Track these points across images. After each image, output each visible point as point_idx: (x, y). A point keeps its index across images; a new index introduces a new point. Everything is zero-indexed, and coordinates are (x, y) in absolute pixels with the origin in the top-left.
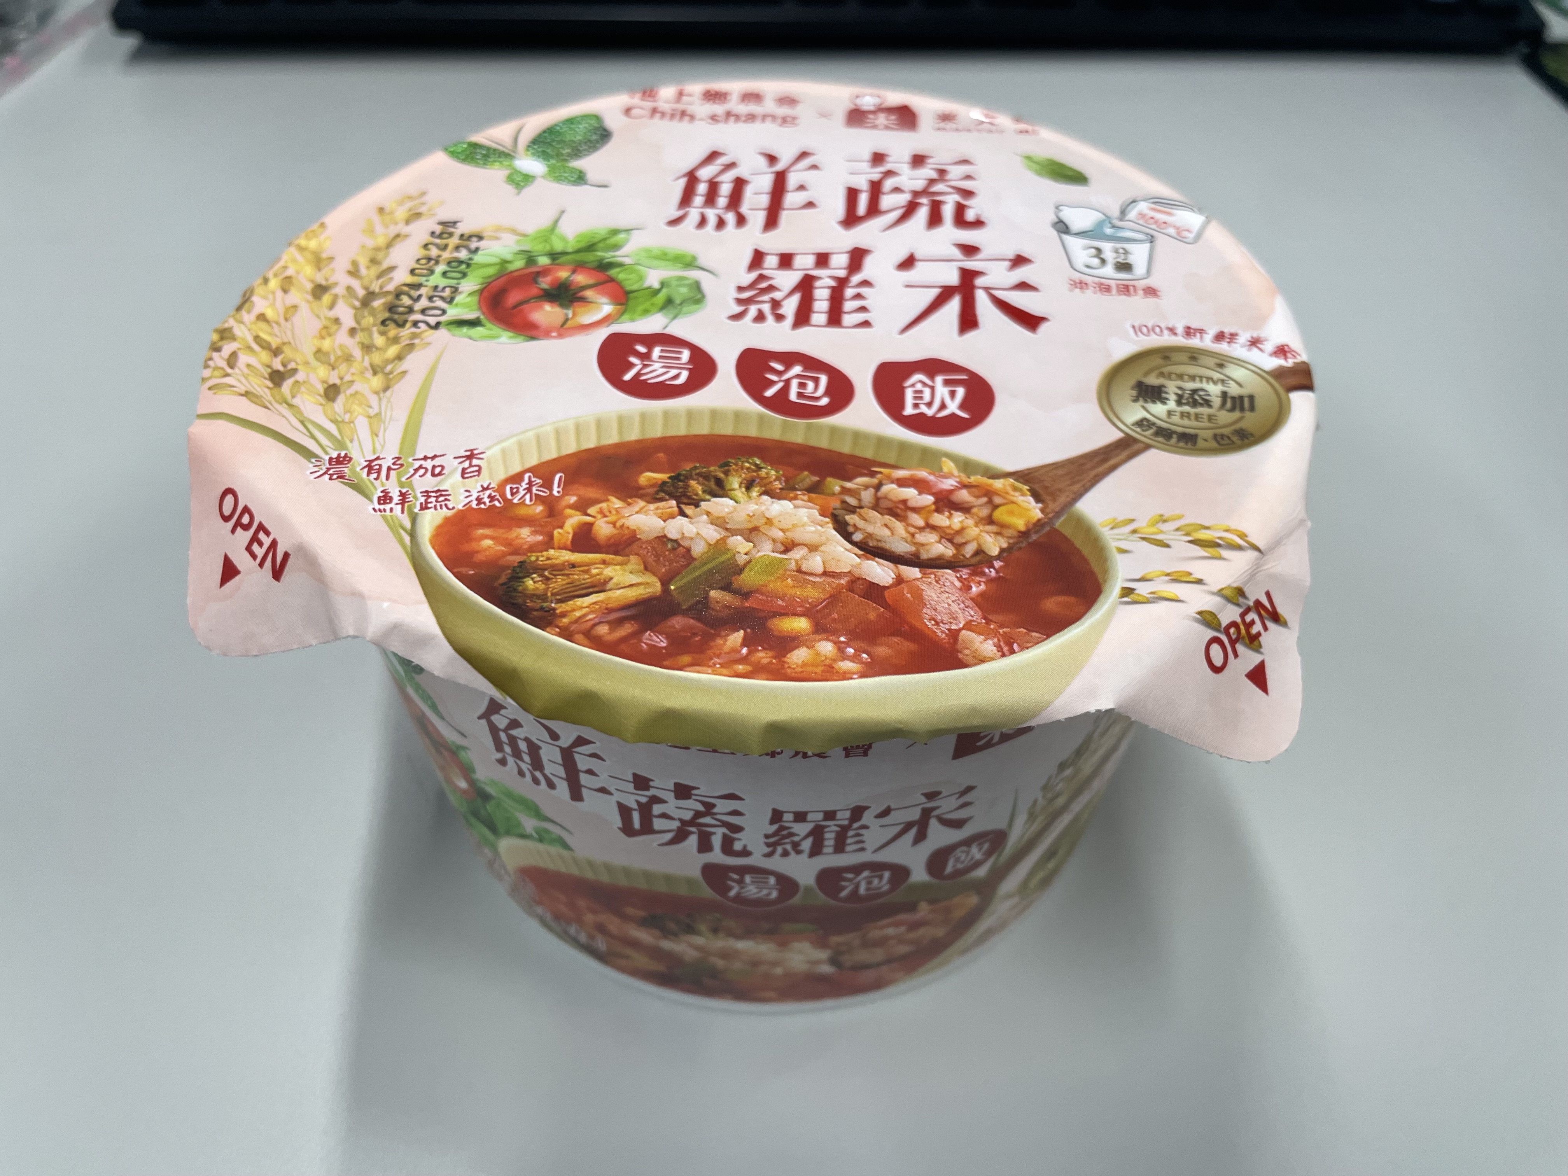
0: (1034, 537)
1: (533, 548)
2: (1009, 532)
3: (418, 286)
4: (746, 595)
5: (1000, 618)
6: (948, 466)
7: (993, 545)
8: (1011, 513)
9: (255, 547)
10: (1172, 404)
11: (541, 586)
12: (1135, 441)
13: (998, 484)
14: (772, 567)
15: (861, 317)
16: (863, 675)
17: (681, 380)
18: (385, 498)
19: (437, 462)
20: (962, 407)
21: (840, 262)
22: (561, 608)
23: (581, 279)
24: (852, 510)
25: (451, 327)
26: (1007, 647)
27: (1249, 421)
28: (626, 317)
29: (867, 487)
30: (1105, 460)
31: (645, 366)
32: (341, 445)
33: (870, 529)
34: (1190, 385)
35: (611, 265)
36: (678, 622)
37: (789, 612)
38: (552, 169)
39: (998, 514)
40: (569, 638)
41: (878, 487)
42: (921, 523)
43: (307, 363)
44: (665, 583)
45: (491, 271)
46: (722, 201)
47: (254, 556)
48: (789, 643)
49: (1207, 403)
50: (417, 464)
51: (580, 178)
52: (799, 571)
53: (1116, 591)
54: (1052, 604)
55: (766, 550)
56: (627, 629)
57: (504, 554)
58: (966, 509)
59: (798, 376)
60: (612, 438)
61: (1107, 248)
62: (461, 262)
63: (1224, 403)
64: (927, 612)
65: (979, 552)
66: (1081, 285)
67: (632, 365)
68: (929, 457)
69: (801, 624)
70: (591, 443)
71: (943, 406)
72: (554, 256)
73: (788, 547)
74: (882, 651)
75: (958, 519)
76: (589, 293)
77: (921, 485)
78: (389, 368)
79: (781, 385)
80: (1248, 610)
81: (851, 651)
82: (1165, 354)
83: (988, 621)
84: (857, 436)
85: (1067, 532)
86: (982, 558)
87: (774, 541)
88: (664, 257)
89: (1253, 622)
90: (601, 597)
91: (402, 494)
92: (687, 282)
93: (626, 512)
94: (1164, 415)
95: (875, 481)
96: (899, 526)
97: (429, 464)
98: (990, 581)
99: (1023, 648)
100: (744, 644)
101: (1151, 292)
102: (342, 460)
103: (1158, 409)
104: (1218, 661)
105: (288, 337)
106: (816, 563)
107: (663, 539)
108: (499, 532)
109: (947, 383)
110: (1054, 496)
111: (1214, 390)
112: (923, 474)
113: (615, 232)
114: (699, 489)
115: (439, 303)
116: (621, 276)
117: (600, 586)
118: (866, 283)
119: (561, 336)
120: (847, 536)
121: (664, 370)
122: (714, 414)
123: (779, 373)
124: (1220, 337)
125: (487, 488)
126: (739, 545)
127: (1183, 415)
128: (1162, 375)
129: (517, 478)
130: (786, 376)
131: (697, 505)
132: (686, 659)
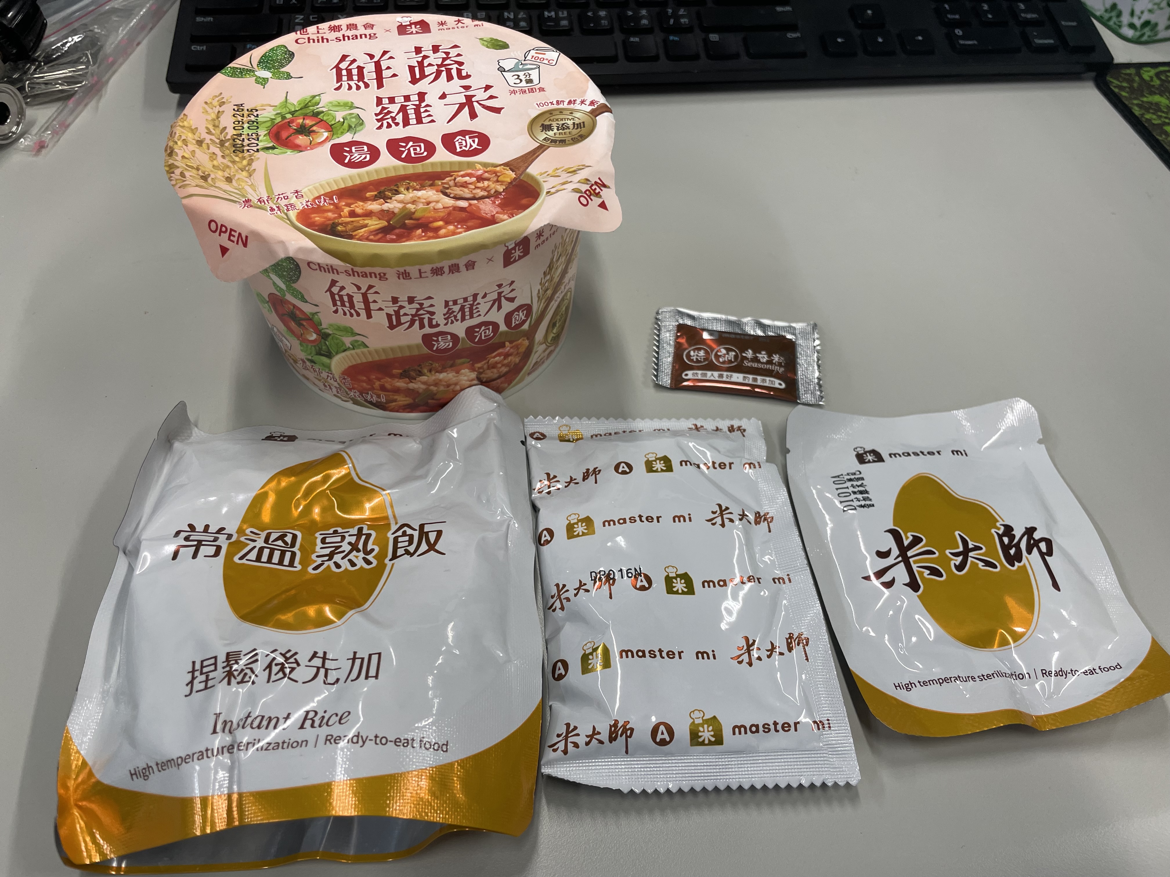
0: (514, 183)
1: (335, 218)
2: (505, 183)
3: (241, 135)
4: (418, 219)
5: (507, 209)
6: (478, 166)
7: (501, 188)
8: (504, 177)
9: (232, 238)
10: (555, 131)
11: (344, 229)
12: (544, 145)
13: (498, 169)
14: (424, 210)
15: (430, 119)
16: (465, 231)
17: (368, 158)
18: (272, 209)
19: (284, 195)
20: (478, 145)
21: (415, 98)
22: (354, 234)
23: (308, 122)
24: (448, 188)
25: (265, 150)
26: (511, 215)
27: (584, 131)
28: (335, 137)
29: (450, 180)
30: (534, 154)
31: (351, 156)
32: (244, 196)
33: (456, 192)
34: (561, 122)
35: (319, 113)
36: (397, 231)
37: (436, 220)
38: (274, 74)
39: (500, 179)
40: (361, 240)
41: (455, 179)
42: (474, 187)
43: (212, 171)
44: (388, 222)
45: (269, 124)
46: (355, 78)
47: (233, 242)
48: (439, 228)
49: (568, 128)
50: (277, 197)
51: (289, 76)
52: (434, 209)
53: (545, 193)
54: (524, 201)
55: (421, 206)
56: (380, 236)
57: (325, 221)
58: (488, 179)
59: (412, 146)
60: (350, 184)
61: (521, 74)
62: (253, 122)
63: (574, 127)
64: (482, 212)
65: (496, 191)
66: (514, 92)
67: (347, 156)
68: (470, 165)
69: (441, 223)
70: (343, 186)
71: (471, 146)
72: (292, 113)
73: (428, 203)
74: (470, 224)
75: (486, 183)
76: (314, 128)
77: (470, 175)
78: (247, 168)
79: (407, 151)
80: (592, 185)
81: (459, 226)
82: (550, 112)
83: (504, 210)
84: (442, 164)
85: (525, 180)
86: (497, 193)
87: (423, 203)
88: (339, 105)
89: (595, 189)
90: (366, 229)
91: (278, 207)
92: (353, 116)
93: (366, 205)
94: (553, 135)
95: (453, 178)
96: (466, 190)
97: (282, 196)
98: (501, 199)
99: (516, 215)
100: (422, 232)
101: (542, 90)
102: (248, 201)
103: (551, 133)
104: (585, 202)
105: (198, 163)
106: (440, 206)
107: (383, 211)
108: (320, 215)
109: (470, 138)
110: (518, 169)
111: (570, 123)
112: (470, 171)
113: (314, 97)
114: (390, 194)
115: (253, 141)
116: (325, 118)
117: (366, 226)
118: (427, 106)
119: (312, 149)
120: (448, 196)
121: (359, 156)
122: (386, 170)
123: (405, 147)
124: (570, 102)
125: (308, 201)
126: (411, 207)
127: (560, 134)
128: (550, 120)
129: (319, 197)
130: (407, 148)
131: (391, 199)
132: (404, 239)
